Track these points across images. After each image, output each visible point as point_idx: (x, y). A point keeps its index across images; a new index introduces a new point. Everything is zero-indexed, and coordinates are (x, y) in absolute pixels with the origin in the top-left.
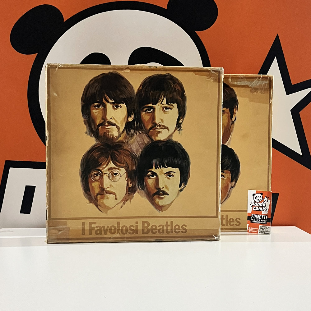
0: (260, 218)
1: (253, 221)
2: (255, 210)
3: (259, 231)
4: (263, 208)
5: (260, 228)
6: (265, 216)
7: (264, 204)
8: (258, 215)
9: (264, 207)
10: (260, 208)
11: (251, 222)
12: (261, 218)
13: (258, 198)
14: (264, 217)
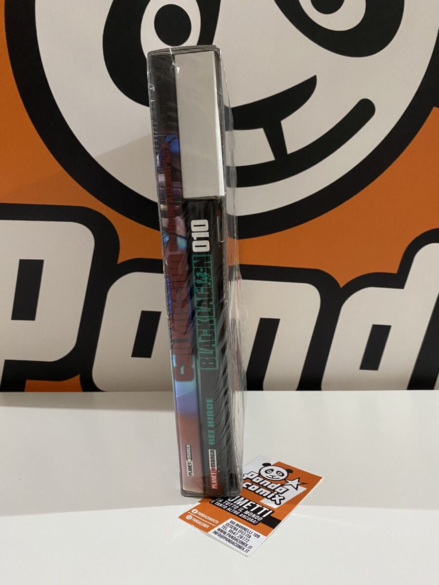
0: (248, 506)
1: (222, 503)
2: (247, 488)
3: (216, 529)
4: (273, 494)
5: (228, 525)
6: (265, 509)
7: (281, 488)
8: (247, 501)
9: (278, 493)
10: (265, 491)
11: (213, 503)
12: (249, 508)
13: (274, 473)
14: (260, 509)
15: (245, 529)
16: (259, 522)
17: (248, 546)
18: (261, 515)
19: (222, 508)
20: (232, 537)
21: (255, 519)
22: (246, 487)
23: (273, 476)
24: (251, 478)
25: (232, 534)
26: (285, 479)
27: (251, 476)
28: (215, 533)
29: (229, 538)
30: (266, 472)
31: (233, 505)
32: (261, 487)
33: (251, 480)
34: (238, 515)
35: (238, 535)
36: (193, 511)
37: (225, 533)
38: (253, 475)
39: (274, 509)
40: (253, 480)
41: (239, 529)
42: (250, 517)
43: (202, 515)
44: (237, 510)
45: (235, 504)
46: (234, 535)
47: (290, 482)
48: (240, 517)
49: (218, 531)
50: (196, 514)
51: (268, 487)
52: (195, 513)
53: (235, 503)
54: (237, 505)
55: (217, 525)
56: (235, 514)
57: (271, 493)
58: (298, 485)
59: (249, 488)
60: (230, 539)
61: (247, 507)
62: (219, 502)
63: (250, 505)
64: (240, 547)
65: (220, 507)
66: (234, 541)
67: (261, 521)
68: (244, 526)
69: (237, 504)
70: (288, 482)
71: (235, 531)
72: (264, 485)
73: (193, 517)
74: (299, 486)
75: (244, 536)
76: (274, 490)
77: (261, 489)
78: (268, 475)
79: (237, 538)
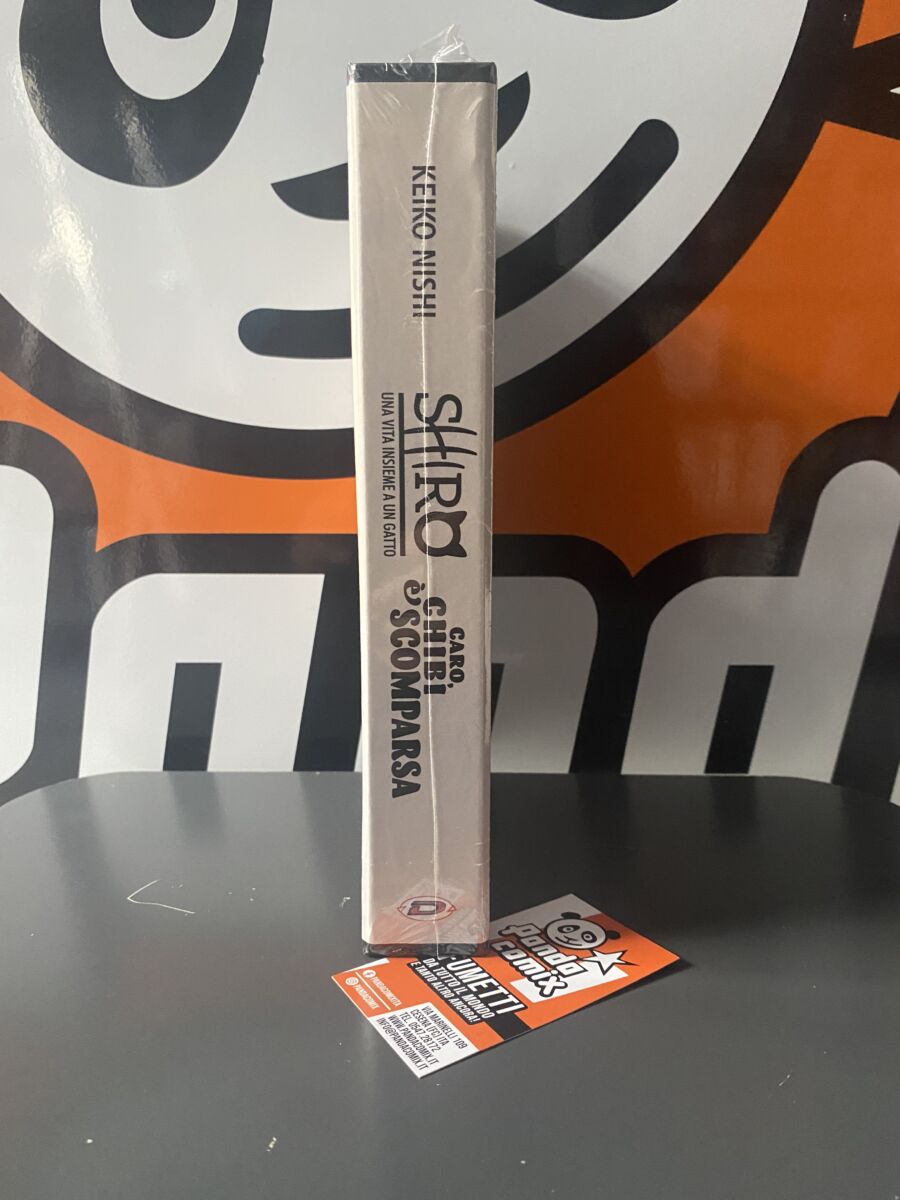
15: (445, 1027)
16: (483, 1020)
17: (429, 1059)
18: (493, 1009)
19: (425, 980)
20: (410, 1037)
21: (476, 1013)
22: (500, 949)
23: (570, 939)
24: (521, 934)
25: (413, 1031)
26: (591, 950)
27: (524, 931)
28: (382, 1022)
29: (402, 1036)
30: (560, 929)
31: (450, 978)
32: (531, 955)
33: (519, 938)
34: (447, 1001)
35: (422, 1035)
36: (365, 973)
37: (402, 1025)
38: (529, 930)
39: (530, 1002)
40: (522, 940)
41: (433, 1024)
42: (469, 1006)
43: (378, 983)
44: (451, 989)
45: (457, 977)
46: (415, 1034)
47: (599, 957)
48: (449, 1003)
49: (388, 1020)
50: (369, 980)
51: (545, 958)
52: (368, 976)
53: (456, 974)
54: (460, 981)
55: (394, 1008)
56: (442, 997)
57: (546, 970)
58: (613, 964)
59: (503, 953)
60: (405, 1039)
61: (476, 987)
62: (427, 967)
63: (485, 986)
64: (413, 1056)
65: (423, 978)
66: (408, 1043)
67: (488, 1021)
68: (447, 1022)
69: (460, 978)
70: (595, 955)
71: (422, 1027)
72: (540, 954)
73: (360, 982)
74: (614, 967)
75: (434, 1040)
76: (554, 967)
77: (530, 960)
78: (561, 936)
79: (418, 1038)
